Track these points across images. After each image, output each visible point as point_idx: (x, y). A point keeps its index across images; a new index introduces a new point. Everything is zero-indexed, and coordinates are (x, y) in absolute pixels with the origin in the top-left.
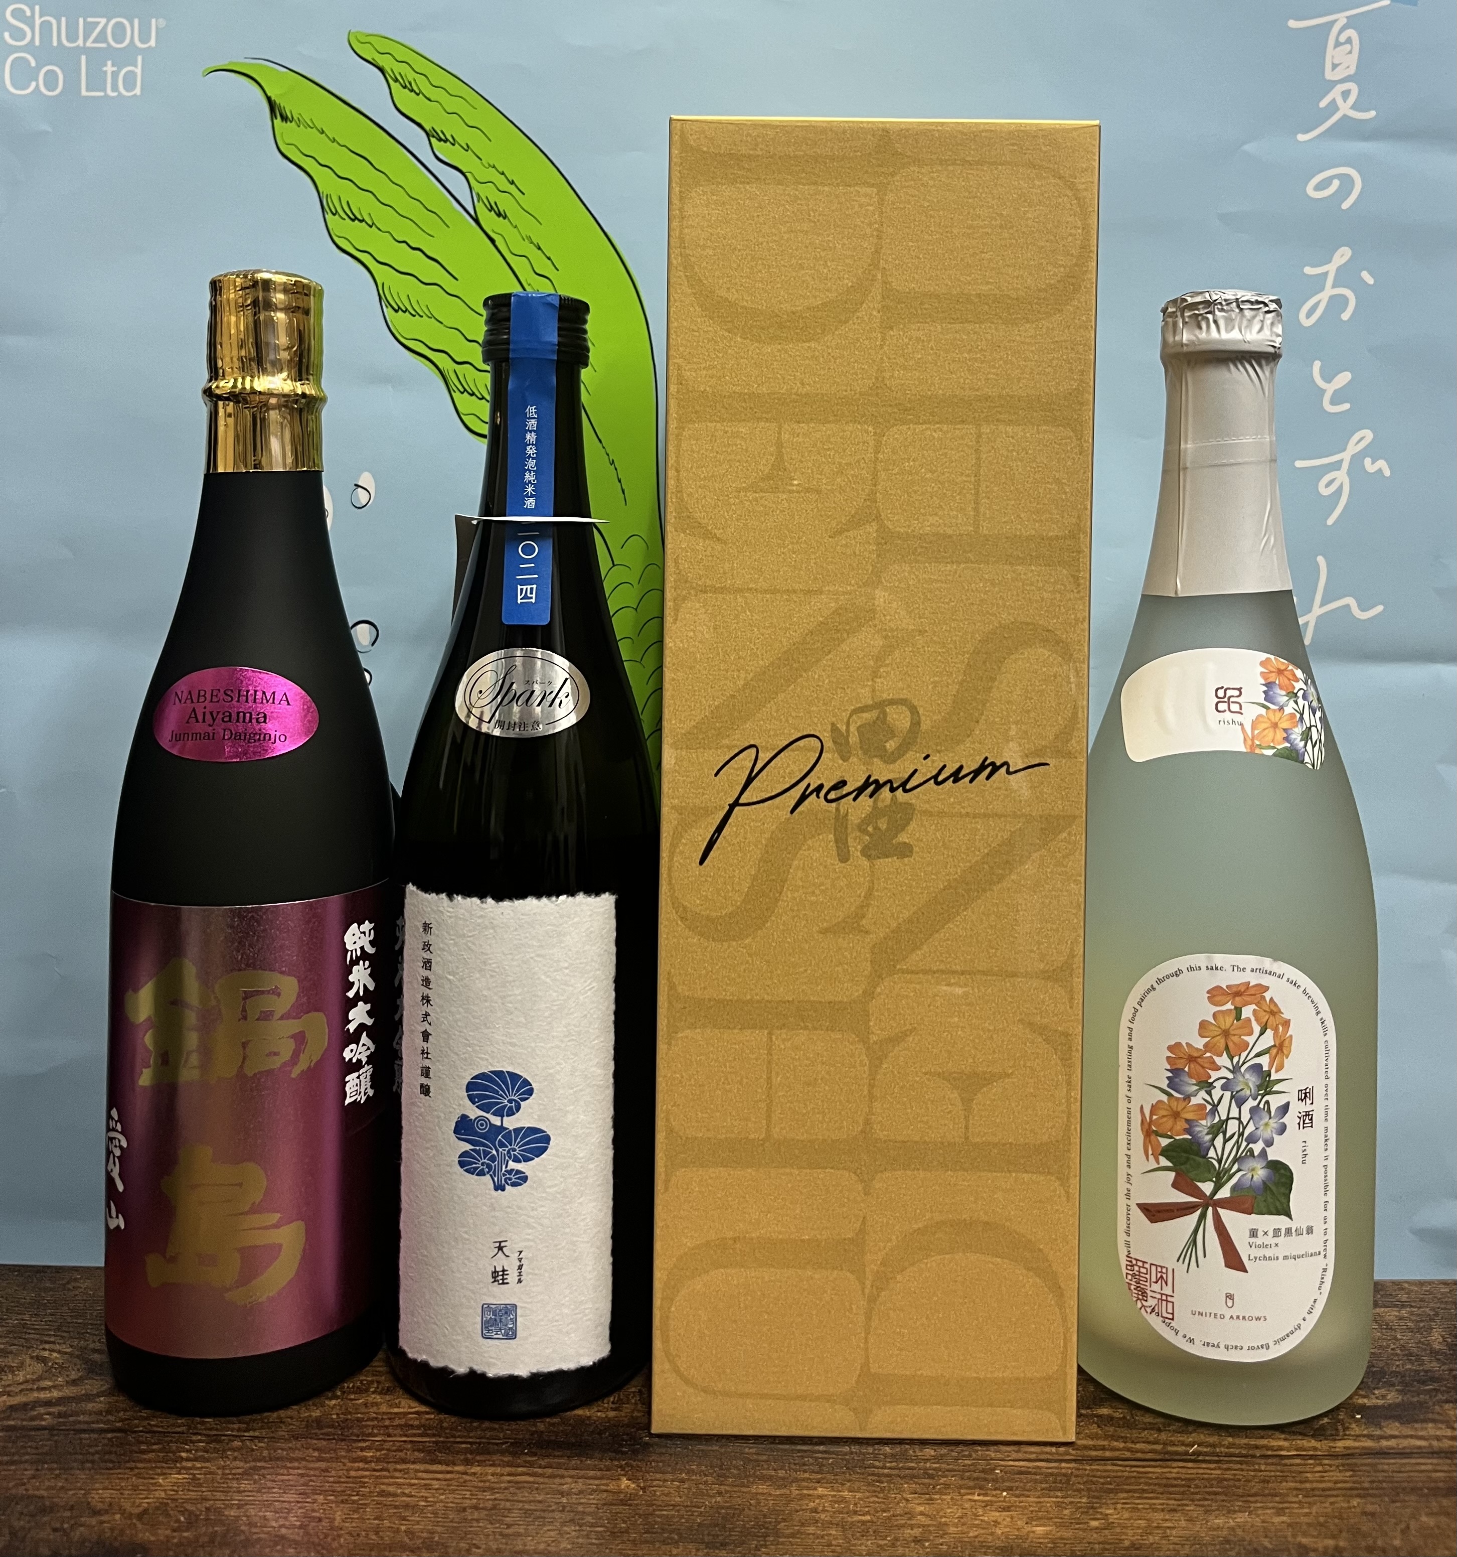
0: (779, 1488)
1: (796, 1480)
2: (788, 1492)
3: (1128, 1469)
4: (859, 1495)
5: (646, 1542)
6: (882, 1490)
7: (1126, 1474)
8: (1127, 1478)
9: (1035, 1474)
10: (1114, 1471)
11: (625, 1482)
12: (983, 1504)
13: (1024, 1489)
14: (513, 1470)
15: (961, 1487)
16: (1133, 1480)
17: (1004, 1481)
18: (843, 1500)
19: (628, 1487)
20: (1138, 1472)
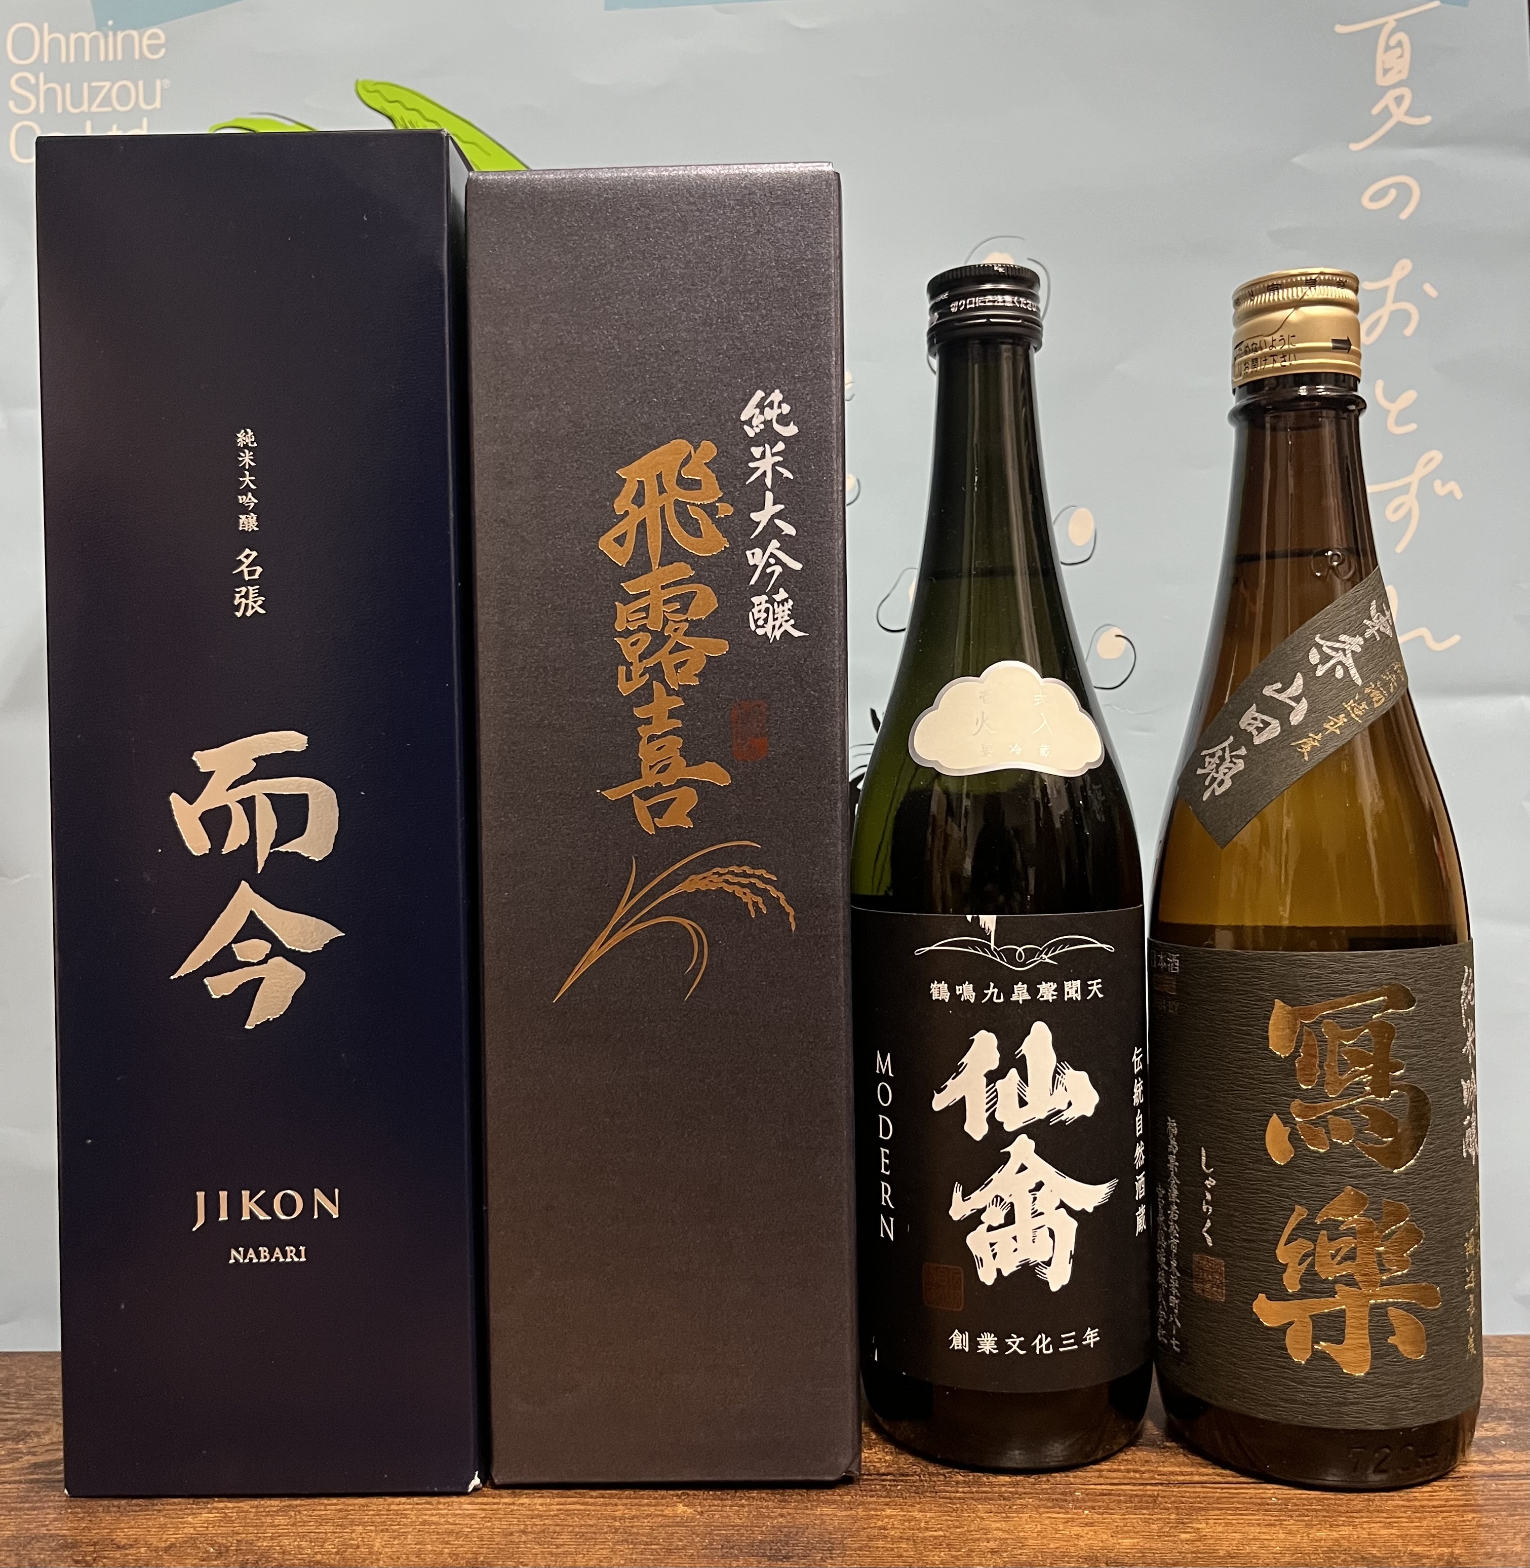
0: (846, 1509)
1: (863, 1503)
2: (855, 1513)
3: (1219, 1490)
4: (929, 1515)
5: (705, 1556)
6: (956, 1511)
7: (1218, 1495)
8: (1219, 1498)
9: (1119, 1495)
10: (1204, 1492)
11: (681, 1508)
12: (1063, 1521)
13: (1107, 1508)
14: (563, 1500)
15: (1039, 1507)
16: (1224, 1500)
17: (1085, 1502)
18: (914, 1519)
19: (684, 1512)
20: (1230, 1493)
